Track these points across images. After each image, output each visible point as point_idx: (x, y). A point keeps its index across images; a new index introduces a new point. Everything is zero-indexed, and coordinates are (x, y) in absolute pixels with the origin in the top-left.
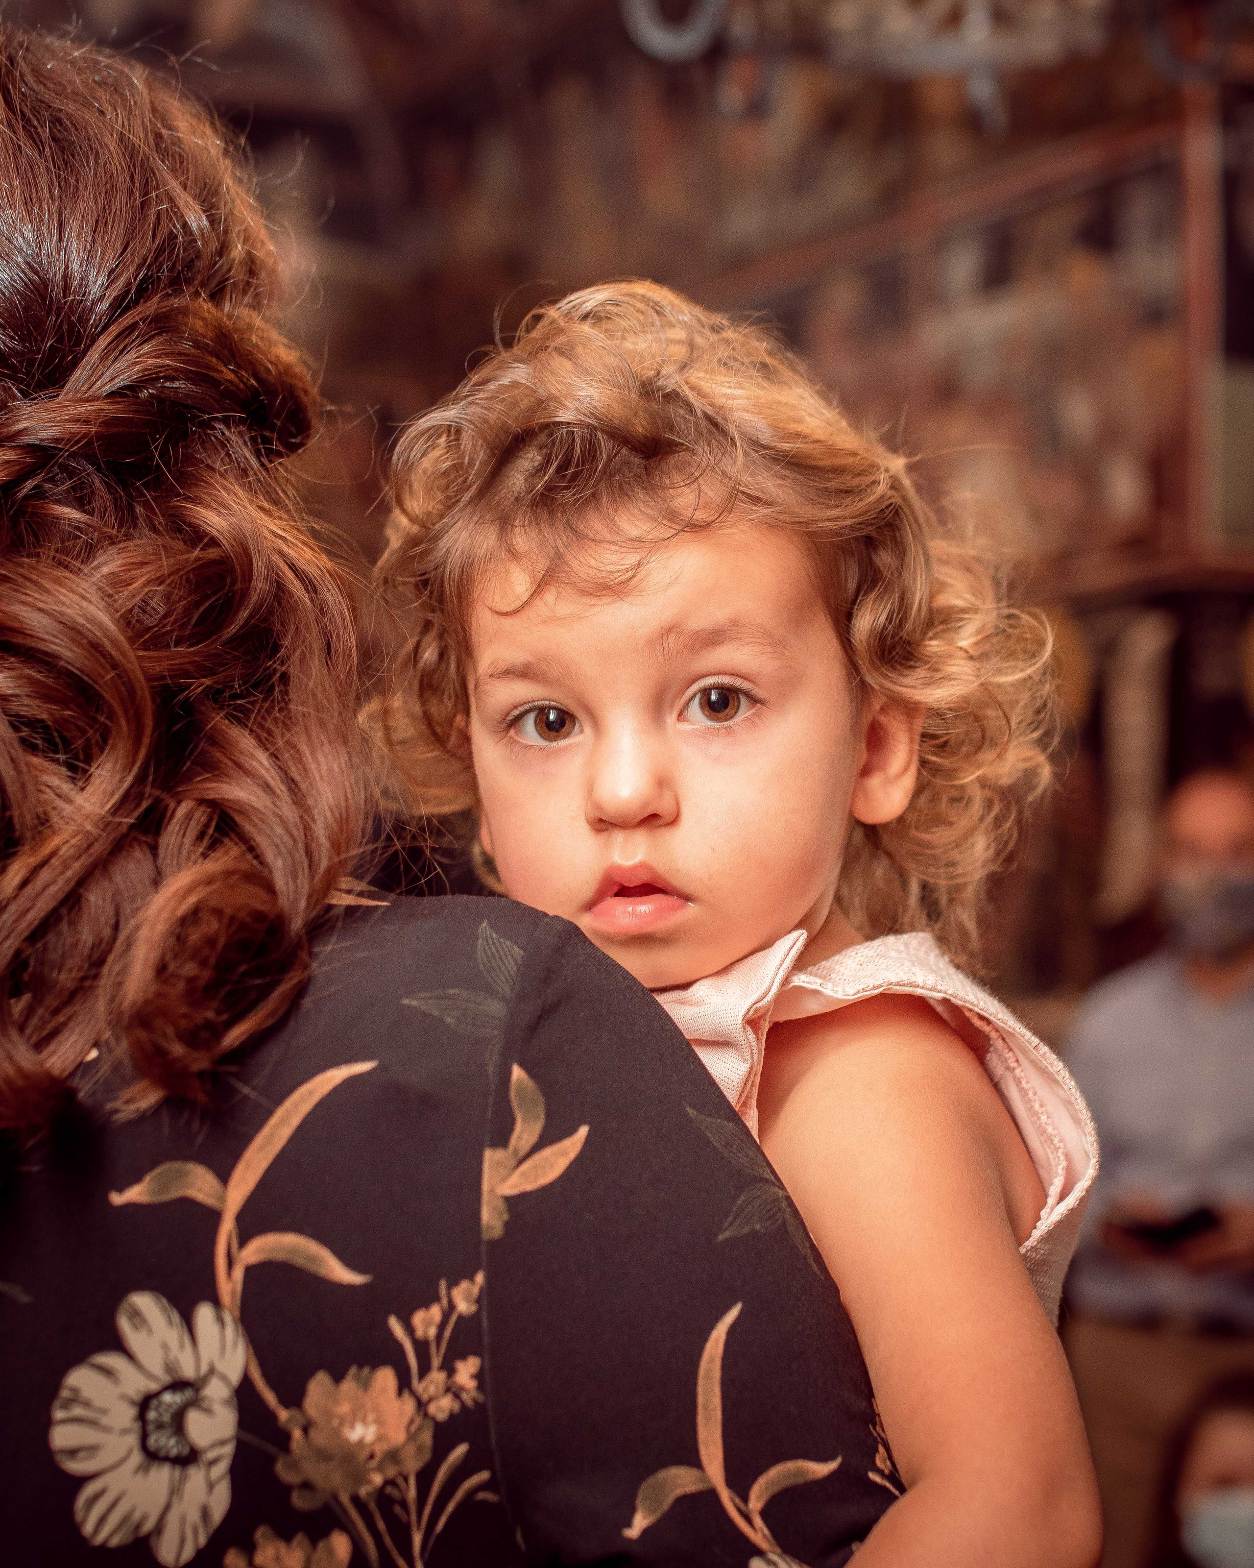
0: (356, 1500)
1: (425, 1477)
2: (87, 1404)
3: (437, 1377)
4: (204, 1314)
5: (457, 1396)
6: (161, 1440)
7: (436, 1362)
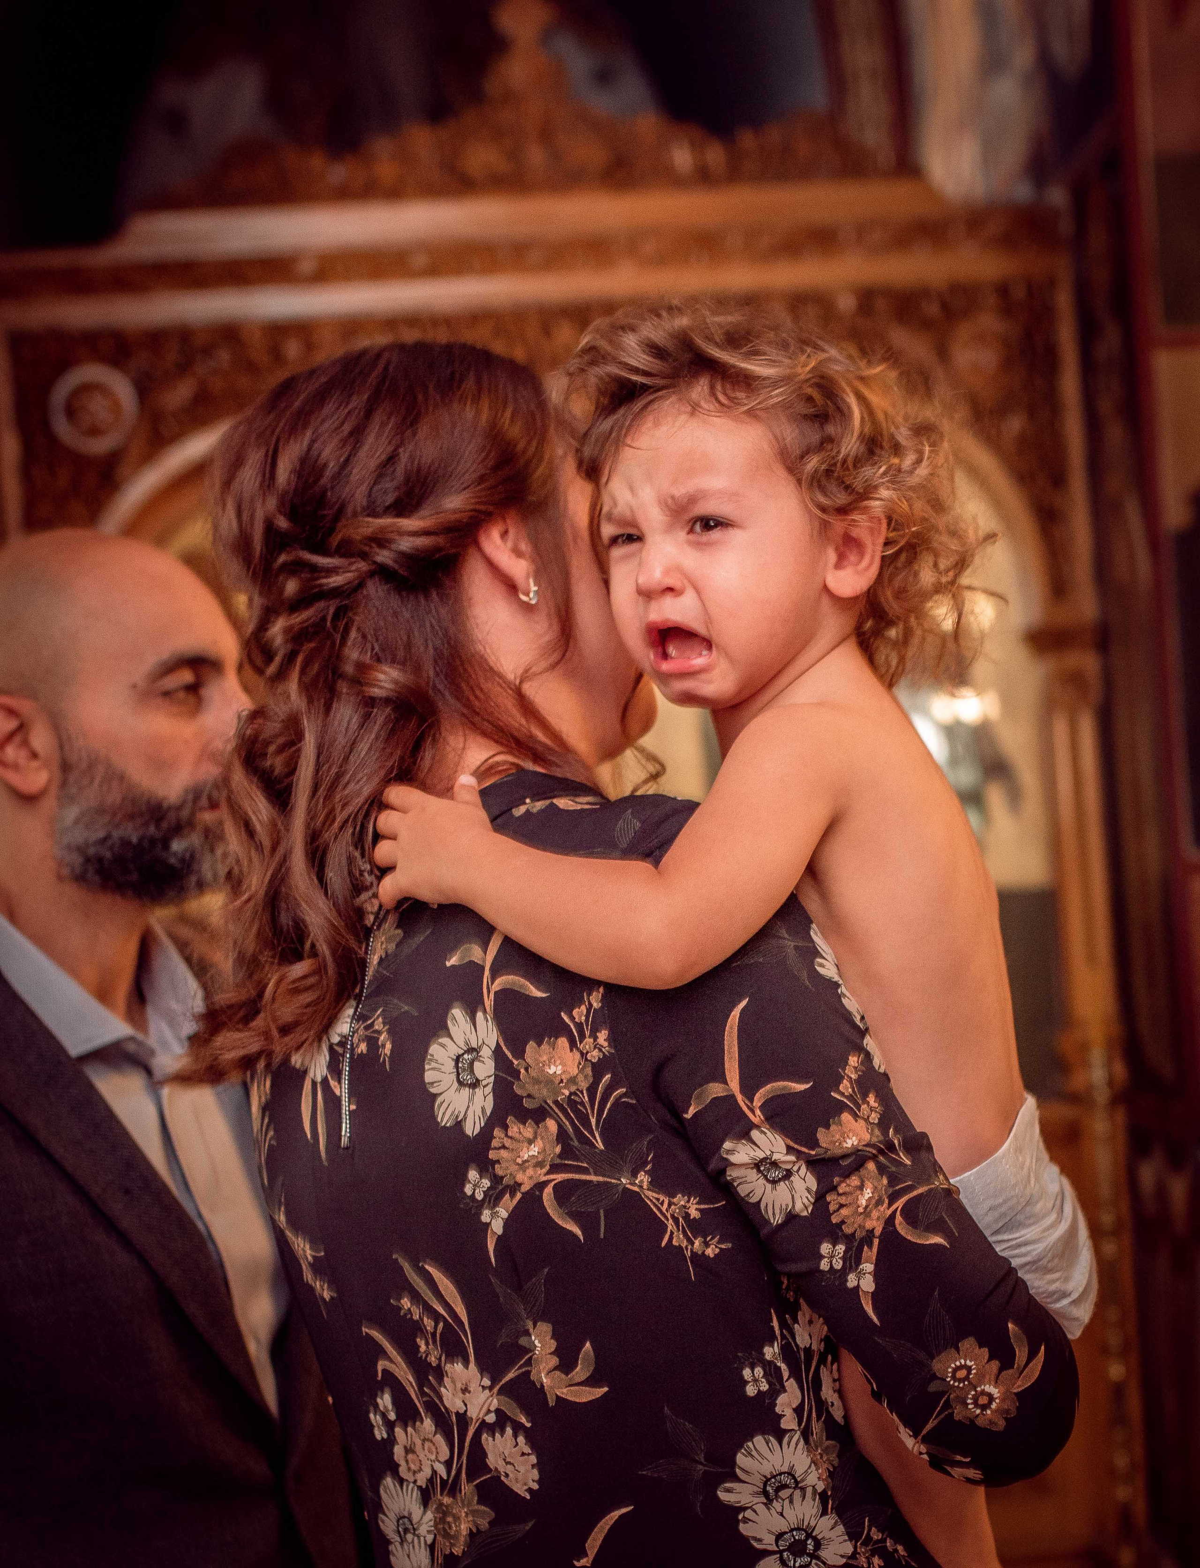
0: (556, 1102)
1: (592, 1090)
2: (436, 1061)
3: (589, 1040)
4: (480, 1015)
5: (600, 1050)
6: (466, 1077)
7: (587, 1033)
